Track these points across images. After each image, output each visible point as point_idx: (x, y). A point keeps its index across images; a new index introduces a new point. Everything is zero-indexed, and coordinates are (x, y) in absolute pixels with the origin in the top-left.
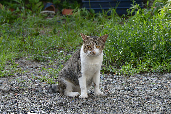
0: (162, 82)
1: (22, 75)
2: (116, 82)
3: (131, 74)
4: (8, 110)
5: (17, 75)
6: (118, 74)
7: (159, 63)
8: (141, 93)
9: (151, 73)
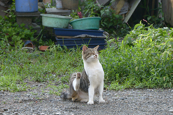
0: (146, 94)
1: (33, 90)
2: (110, 95)
3: (119, 90)
4: (37, 111)
5: (29, 90)
6: (109, 90)
7: (140, 82)
8: (134, 101)
9: (134, 89)
